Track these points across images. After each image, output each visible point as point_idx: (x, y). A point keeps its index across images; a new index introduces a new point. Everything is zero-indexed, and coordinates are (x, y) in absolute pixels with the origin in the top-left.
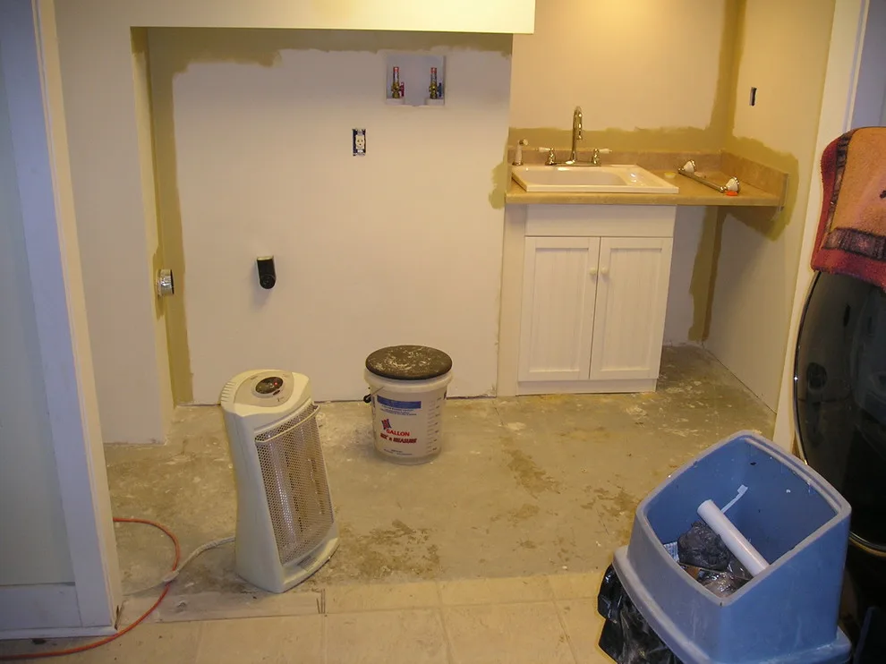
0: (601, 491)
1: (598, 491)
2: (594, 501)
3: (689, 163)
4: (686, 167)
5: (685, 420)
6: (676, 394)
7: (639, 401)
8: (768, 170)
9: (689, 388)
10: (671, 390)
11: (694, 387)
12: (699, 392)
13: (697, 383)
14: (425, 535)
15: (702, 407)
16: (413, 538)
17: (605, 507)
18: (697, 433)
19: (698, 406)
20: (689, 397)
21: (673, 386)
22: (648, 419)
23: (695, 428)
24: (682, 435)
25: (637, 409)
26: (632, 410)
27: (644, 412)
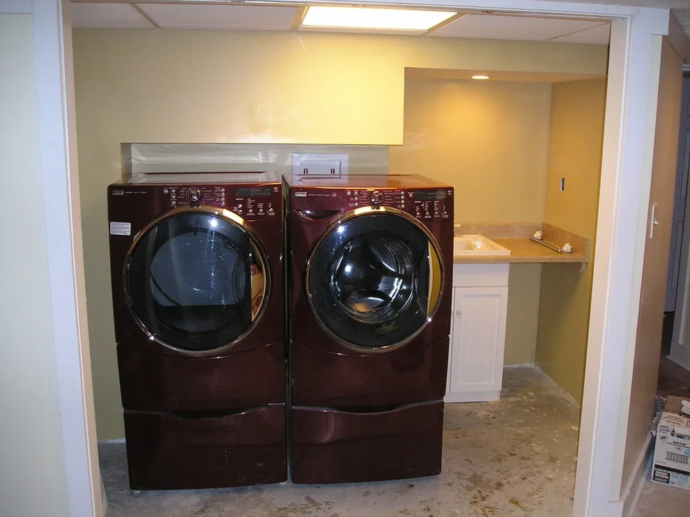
0: (459, 473)
1: (457, 473)
2: (454, 479)
3: (538, 232)
4: (535, 236)
5: (521, 421)
6: (516, 402)
7: (488, 408)
8: (575, 236)
9: (525, 397)
10: (511, 399)
11: (529, 396)
12: (533, 400)
13: (531, 394)
14: (328, 507)
15: (534, 411)
16: (320, 509)
17: (462, 485)
18: (530, 430)
19: (531, 411)
20: (524, 404)
21: (513, 396)
22: (494, 420)
23: (529, 426)
24: (520, 431)
25: (485, 413)
26: (482, 414)
27: (491, 416)
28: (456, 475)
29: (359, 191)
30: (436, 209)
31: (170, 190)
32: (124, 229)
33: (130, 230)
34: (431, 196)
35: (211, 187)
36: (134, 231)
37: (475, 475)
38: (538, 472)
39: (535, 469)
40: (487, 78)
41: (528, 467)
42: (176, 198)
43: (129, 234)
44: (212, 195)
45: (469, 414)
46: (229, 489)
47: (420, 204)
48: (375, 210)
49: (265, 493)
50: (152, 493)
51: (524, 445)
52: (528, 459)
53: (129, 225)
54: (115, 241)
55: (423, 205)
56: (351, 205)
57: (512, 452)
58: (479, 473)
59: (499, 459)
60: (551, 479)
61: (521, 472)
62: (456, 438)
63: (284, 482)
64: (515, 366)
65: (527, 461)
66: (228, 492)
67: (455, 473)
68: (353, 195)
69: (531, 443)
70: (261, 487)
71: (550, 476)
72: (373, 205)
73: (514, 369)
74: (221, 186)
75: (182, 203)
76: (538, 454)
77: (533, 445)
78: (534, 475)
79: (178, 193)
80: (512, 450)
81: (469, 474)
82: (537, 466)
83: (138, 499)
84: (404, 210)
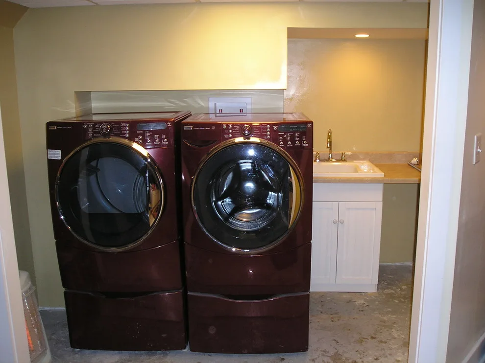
0: (325, 351)
1: (324, 351)
2: (319, 356)
3: (415, 159)
4: (412, 162)
5: (389, 310)
6: (388, 294)
7: (365, 297)
9: (398, 290)
10: (386, 291)
11: (402, 290)
13: (404, 287)
18: (394, 317)
19: (400, 301)
20: (396, 295)
21: (388, 288)
22: (367, 307)
23: (394, 315)
24: (385, 318)
25: (362, 302)
26: (359, 303)
27: (366, 304)
28: (322, 352)
29: (233, 125)
30: (297, 139)
31: (88, 126)
32: (57, 155)
33: (60, 155)
34: (292, 128)
35: (118, 123)
36: (63, 156)
37: (337, 354)
38: (390, 355)
39: (389, 352)
40: (367, 36)
41: (383, 349)
42: (92, 131)
43: (60, 158)
44: (119, 129)
45: (349, 302)
46: (143, 352)
47: (282, 136)
48: (247, 140)
49: (168, 357)
50: (87, 351)
51: (386, 330)
52: (385, 342)
53: (59, 152)
54: (52, 163)
55: (285, 136)
56: (226, 136)
57: (373, 336)
58: (340, 352)
59: (361, 341)
60: (399, 361)
61: (376, 354)
62: (332, 321)
63: (184, 349)
64: (398, 264)
65: (384, 345)
66: (141, 354)
67: (321, 351)
68: (228, 128)
69: (392, 329)
70: (167, 352)
71: (399, 359)
72: (244, 135)
73: (396, 266)
74: (127, 122)
75: (98, 135)
76: (395, 338)
77: (393, 330)
78: (386, 357)
79: (94, 128)
80: (374, 334)
81: (332, 352)
82: (391, 349)
83: (76, 355)
84: (268, 139)
